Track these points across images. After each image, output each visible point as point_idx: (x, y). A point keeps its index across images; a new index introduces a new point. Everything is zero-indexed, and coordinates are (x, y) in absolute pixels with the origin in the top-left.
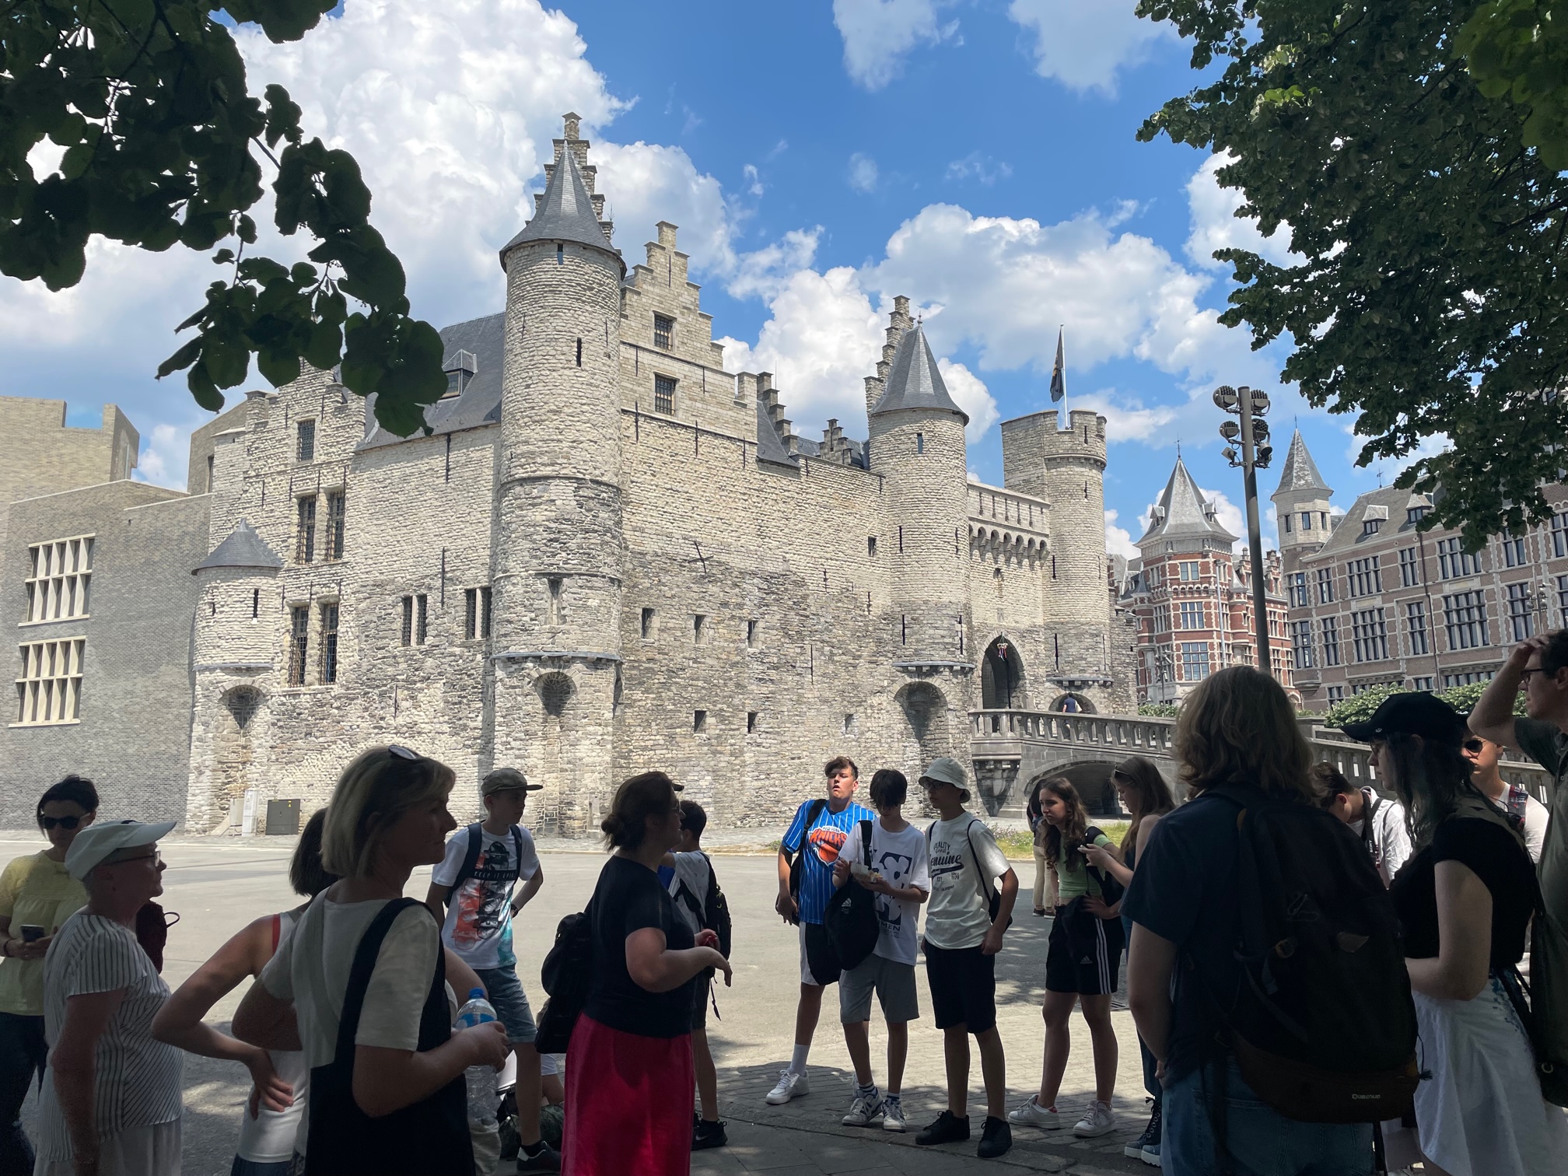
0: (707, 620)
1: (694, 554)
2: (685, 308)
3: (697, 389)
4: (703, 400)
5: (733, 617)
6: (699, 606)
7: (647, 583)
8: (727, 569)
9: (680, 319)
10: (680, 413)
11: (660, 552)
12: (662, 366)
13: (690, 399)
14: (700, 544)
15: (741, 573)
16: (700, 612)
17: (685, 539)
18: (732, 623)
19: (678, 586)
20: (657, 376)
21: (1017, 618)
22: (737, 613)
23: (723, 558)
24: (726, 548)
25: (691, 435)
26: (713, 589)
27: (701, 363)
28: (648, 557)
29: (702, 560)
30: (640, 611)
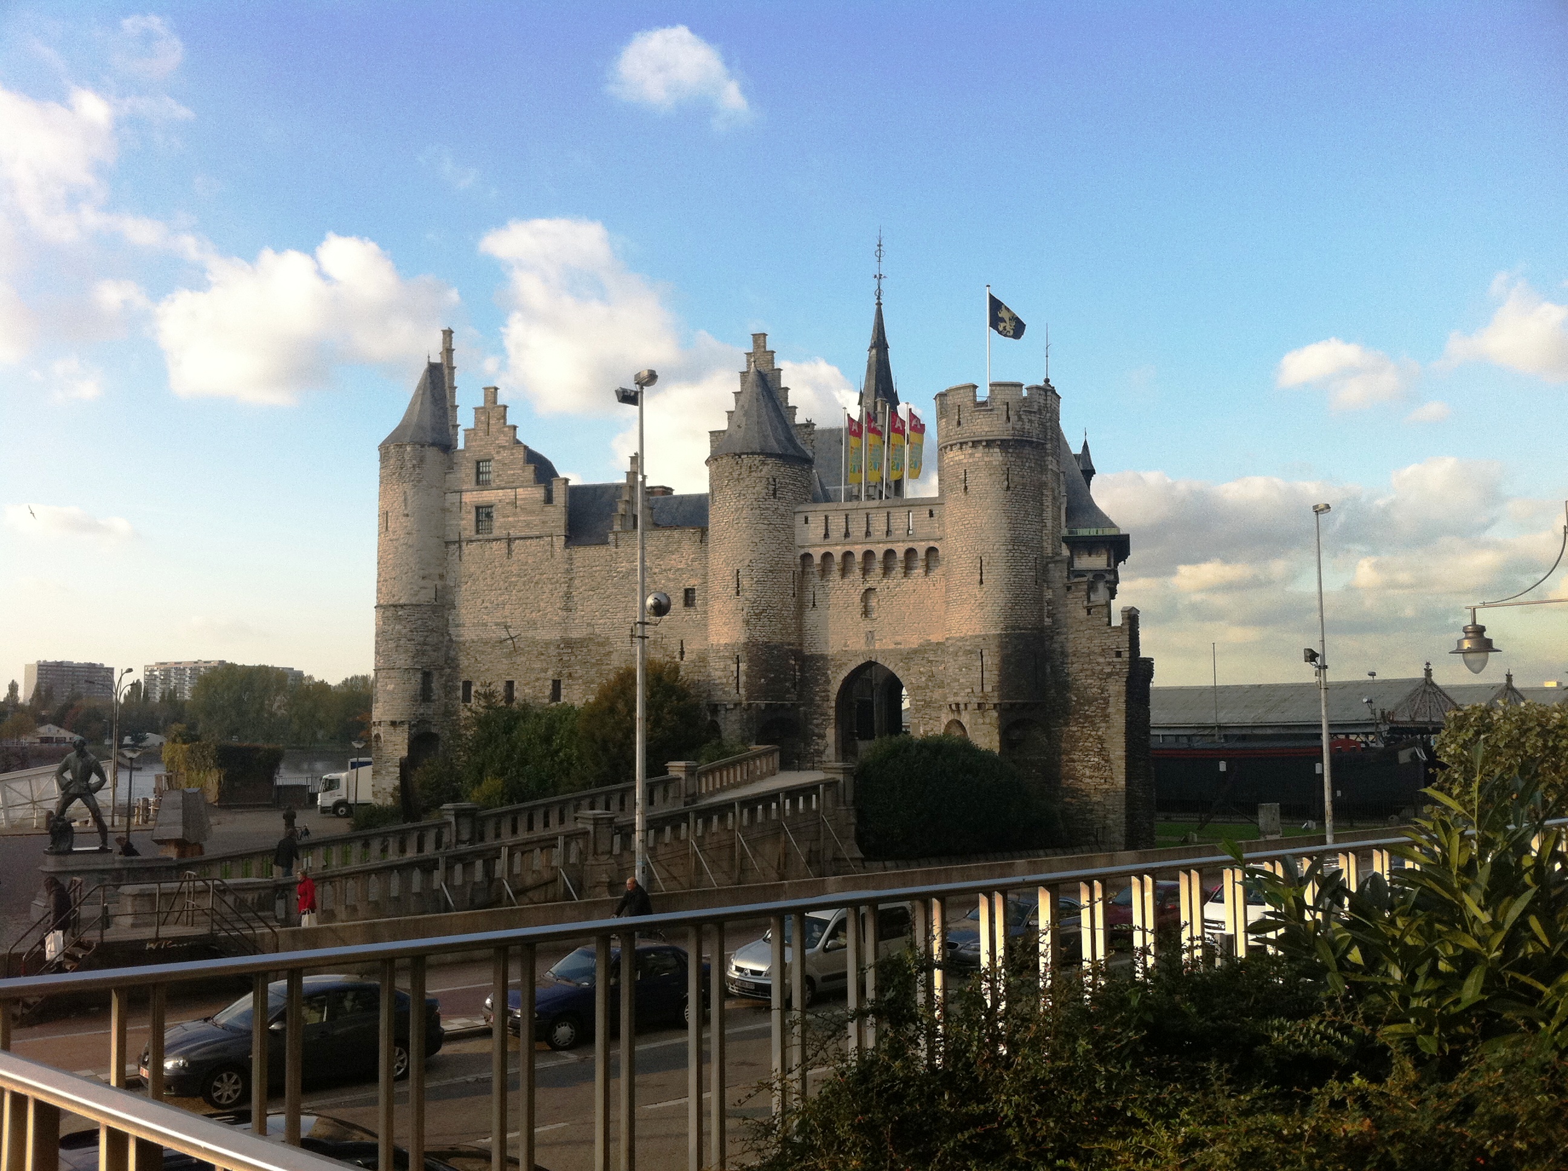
0: (516, 684)
1: (504, 635)
2: (500, 447)
3: (509, 507)
4: (515, 515)
5: (538, 679)
6: (508, 674)
7: (466, 663)
8: (534, 642)
9: (497, 457)
10: (494, 531)
11: (476, 639)
12: (480, 499)
13: (504, 517)
14: (510, 627)
15: (546, 644)
16: (509, 678)
17: (497, 624)
18: (537, 684)
19: (491, 662)
20: (477, 508)
21: (899, 638)
22: (543, 675)
23: (530, 634)
24: (533, 624)
25: (503, 545)
26: (520, 660)
27: (514, 485)
28: (467, 644)
29: (512, 638)
30: (461, 684)
